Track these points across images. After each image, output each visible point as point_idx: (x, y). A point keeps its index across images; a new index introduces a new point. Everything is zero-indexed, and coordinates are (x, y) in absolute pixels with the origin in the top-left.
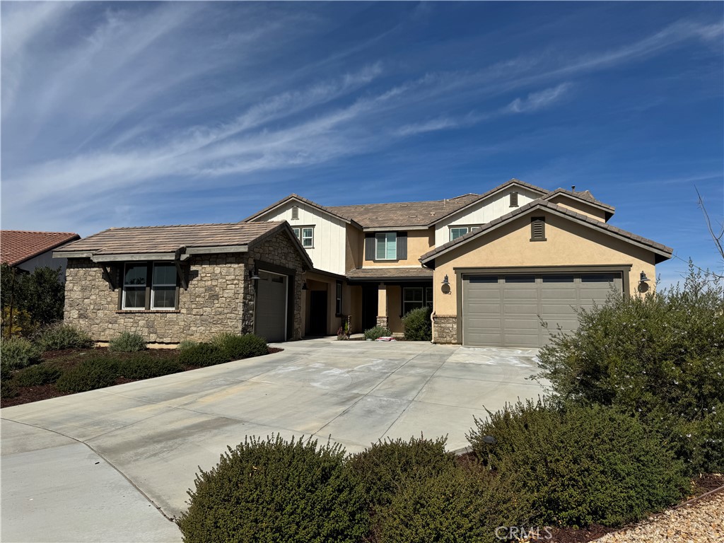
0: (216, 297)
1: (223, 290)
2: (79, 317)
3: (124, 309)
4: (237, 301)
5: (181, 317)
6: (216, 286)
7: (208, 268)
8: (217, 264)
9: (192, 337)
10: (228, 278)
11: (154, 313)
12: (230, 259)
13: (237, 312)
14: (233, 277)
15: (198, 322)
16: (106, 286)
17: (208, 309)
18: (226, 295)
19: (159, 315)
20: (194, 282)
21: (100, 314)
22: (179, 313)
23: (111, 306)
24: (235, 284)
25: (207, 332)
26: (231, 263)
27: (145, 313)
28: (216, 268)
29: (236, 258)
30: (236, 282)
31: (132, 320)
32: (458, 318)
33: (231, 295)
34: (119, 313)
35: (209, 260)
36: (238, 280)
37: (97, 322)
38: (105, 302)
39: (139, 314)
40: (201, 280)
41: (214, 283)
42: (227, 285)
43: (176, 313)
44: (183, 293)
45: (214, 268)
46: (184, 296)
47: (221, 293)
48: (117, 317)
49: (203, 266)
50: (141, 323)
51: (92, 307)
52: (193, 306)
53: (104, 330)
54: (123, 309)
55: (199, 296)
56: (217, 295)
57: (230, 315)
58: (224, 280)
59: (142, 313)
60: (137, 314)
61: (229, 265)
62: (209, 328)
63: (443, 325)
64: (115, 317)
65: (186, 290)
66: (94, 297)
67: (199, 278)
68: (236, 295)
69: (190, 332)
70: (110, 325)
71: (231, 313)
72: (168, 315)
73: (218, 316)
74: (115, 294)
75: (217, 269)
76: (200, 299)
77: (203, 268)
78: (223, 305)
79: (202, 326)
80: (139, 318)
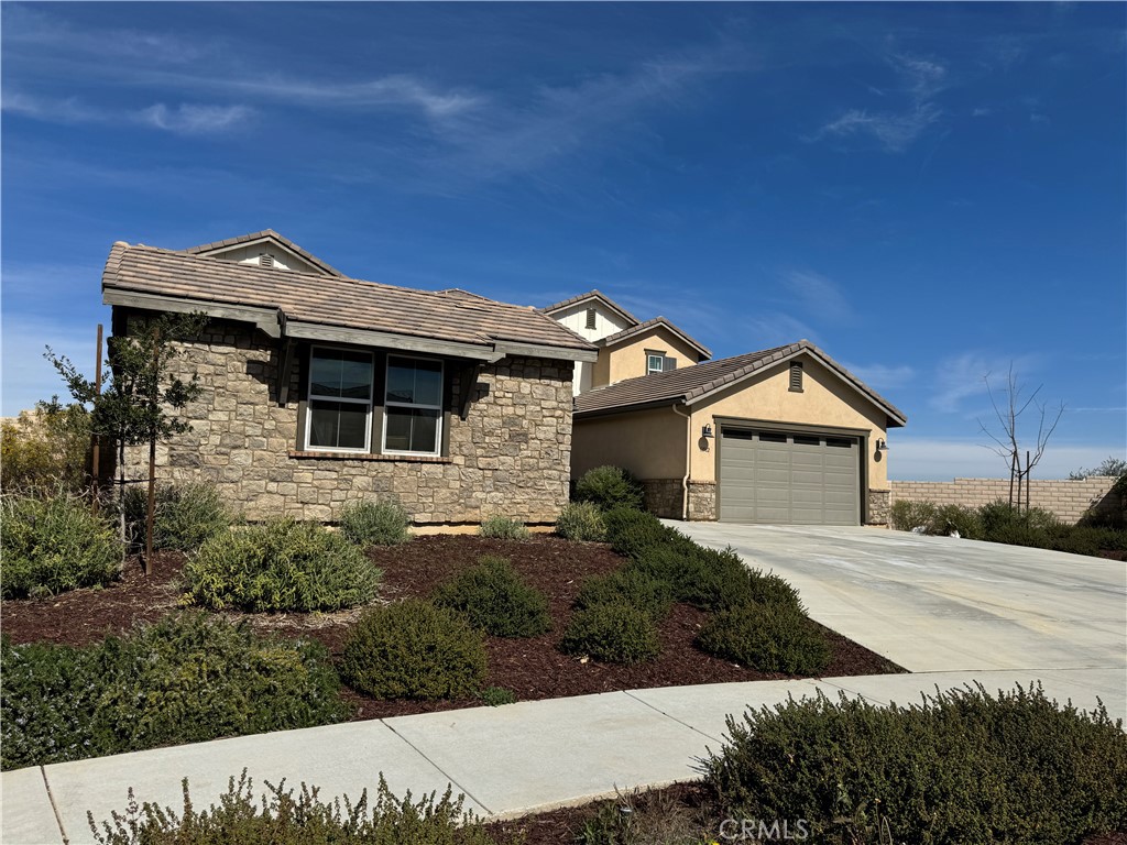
0: (524, 437)
1: (536, 425)
2: (172, 464)
3: (309, 449)
4: (562, 447)
5: (453, 471)
6: (524, 417)
7: (508, 382)
8: (525, 376)
9: (477, 511)
10: (544, 404)
11: (394, 461)
12: (548, 371)
13: (560, 468)
14: (555, 404)
15: (488, 483)
16: (260, 393)
17: (509, 460)
18: (541, 436)
19: (405, 465)
20: (482, 405)
21: (241, 457)
22: (449, 463)
23: (276, 441)
24: (557, 418)
25: (507, 502)
26: (551, 378)
27: (371, 460)
28: (523, 384)
29: (560, 370)
30: (558, 413)
31: (334, 475)
32: (716, 486)
33: (551, 436)
34: (298, 458)
35: (509, 367)
36: (563, 410)
37: (233, 476)
38: (259, 432)
39: (356, 463)
40: (495, 403)
41: (520, 412)
42: (544, 417)
43: (443, 463)
44: (458, 426)
45: (520, 383)
46: (458, 431)
47: (532, 430)
48: (292, 468)
49: (499, 377)
50: (359, 481)
51: (216, 439)
52: (479, 452)
53: (255, 496)
54: (306, 449)
55: (491, 434)
56: (525, 435)
57: (550, 472)
58: (538, 408)
59: (363, 460)
60: (350, 463)
61: (547, 381)
62: (510, 496)
63: (700, 495)
64: (288, 467)
65: (463, 419)
66: (222, 416)
67: (490, 398)
68: (560, 437)
69: (473, 502)
70: (273, 486)
71: (550, 469)
72: (425, 467)
73: (527, 473)
74: (287, 415)
75: (526, 386)
76: (494, 440)
77: (497, 381)
78: (536, 454)
79: (497, 490)
80: (353, 471)
